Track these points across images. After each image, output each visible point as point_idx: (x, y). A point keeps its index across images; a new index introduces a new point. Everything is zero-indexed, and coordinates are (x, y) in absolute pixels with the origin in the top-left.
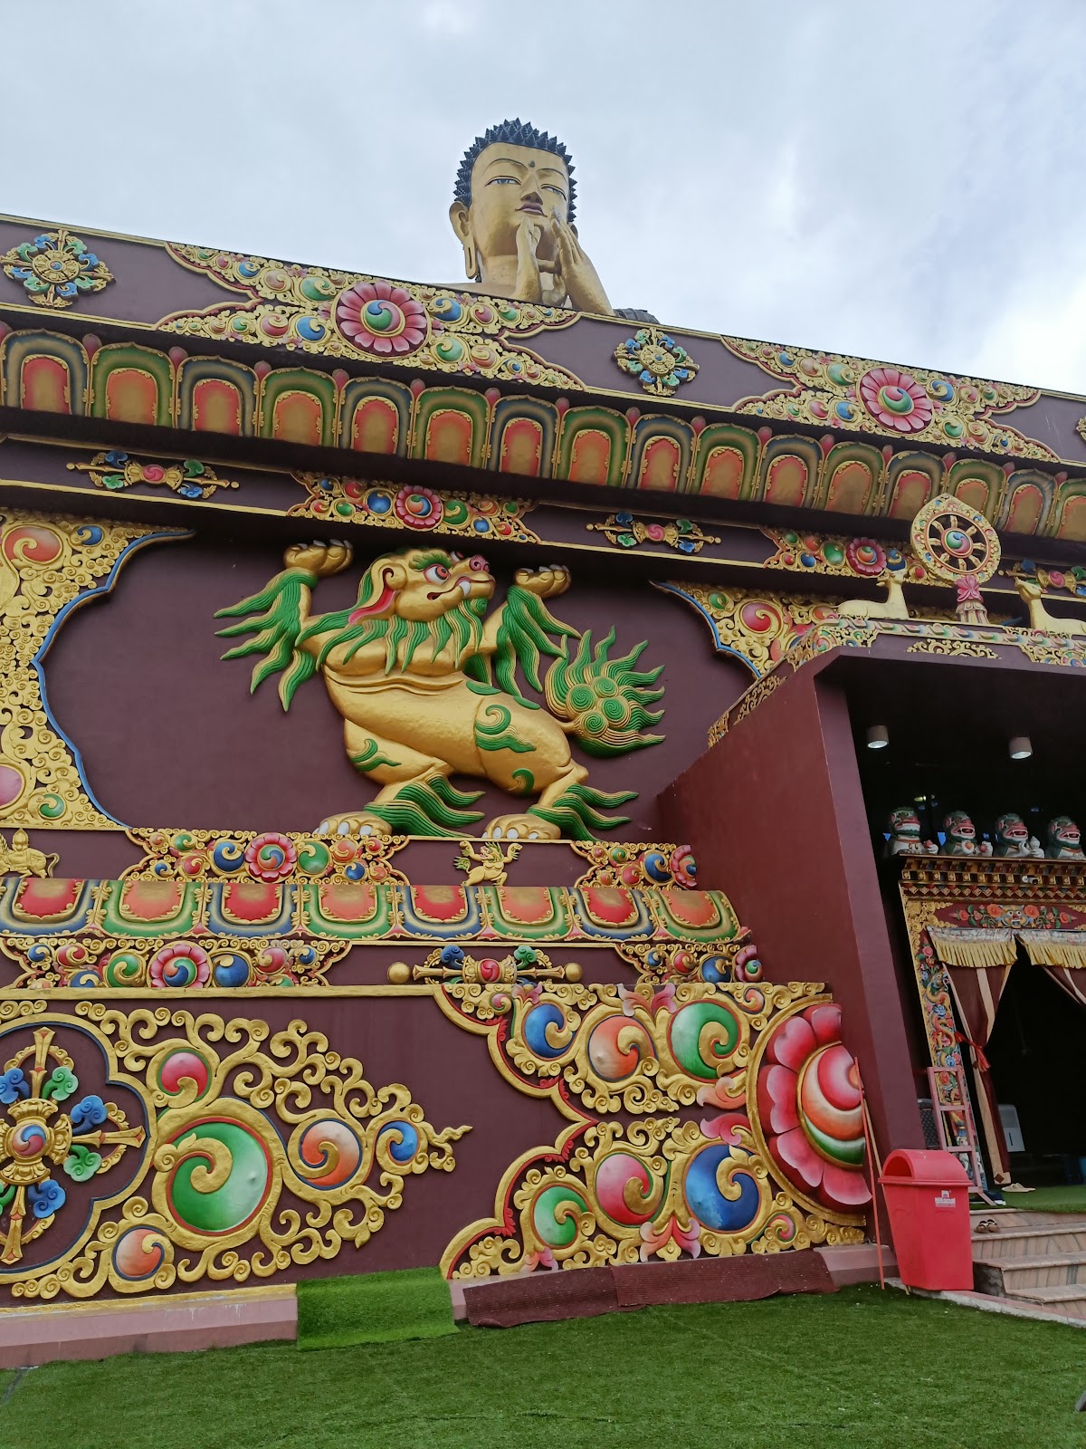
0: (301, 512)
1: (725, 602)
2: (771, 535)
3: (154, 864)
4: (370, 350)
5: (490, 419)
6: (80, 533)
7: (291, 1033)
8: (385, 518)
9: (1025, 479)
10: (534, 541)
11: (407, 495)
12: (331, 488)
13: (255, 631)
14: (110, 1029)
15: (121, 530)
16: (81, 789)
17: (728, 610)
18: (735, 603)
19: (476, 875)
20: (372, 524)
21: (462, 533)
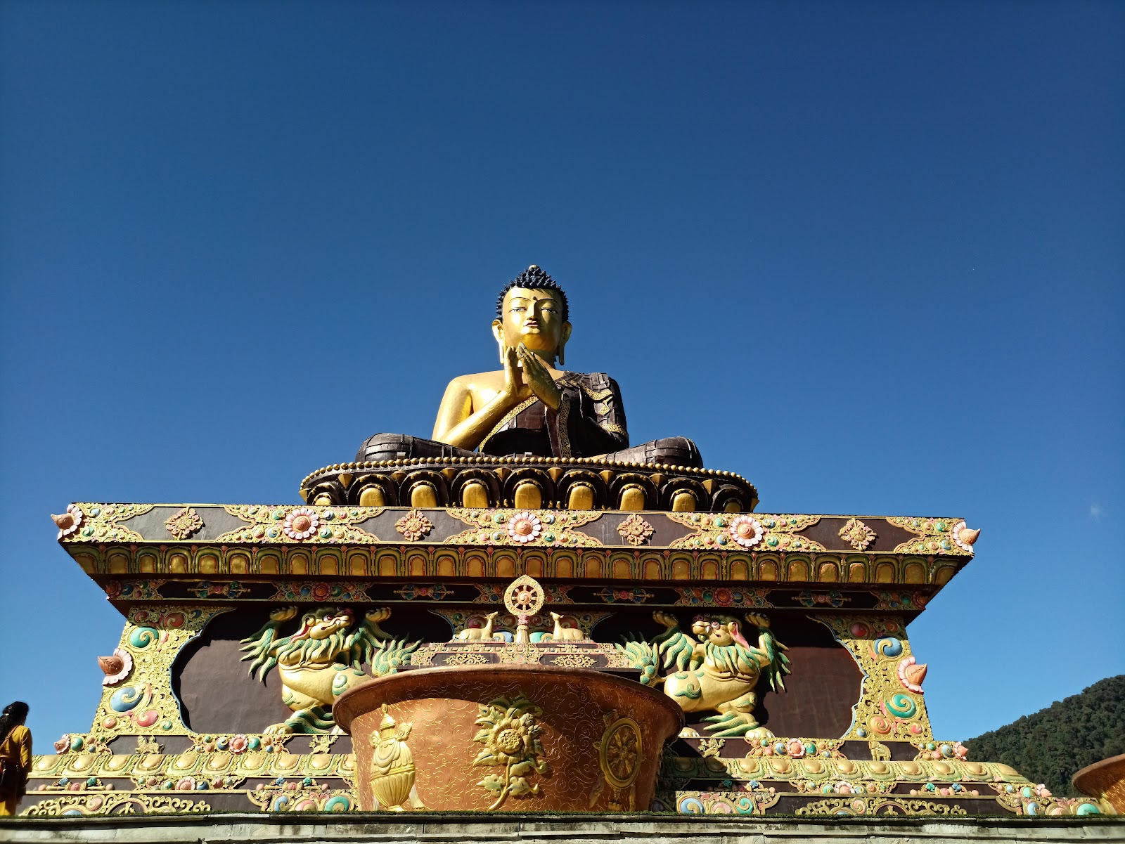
0: (273, 599)
1: (461, 617)
2: (479, 587)
3: (197, 748)
4: (294, 538)
5: (344, 557)
6: (192, 614)
7: (199, 805)
8: (309, 598)
9: (590, 555)
10: (368, 601)
11: (317, 586)
12: (287, 587)
13: (254, 648)
14: (147, 803)
15: (207, 610)
16: (179, 718)
17: (462, 621)
18: (466, 618)
19: (316, 750)
20: (302, 600)
21: (339, 601)
